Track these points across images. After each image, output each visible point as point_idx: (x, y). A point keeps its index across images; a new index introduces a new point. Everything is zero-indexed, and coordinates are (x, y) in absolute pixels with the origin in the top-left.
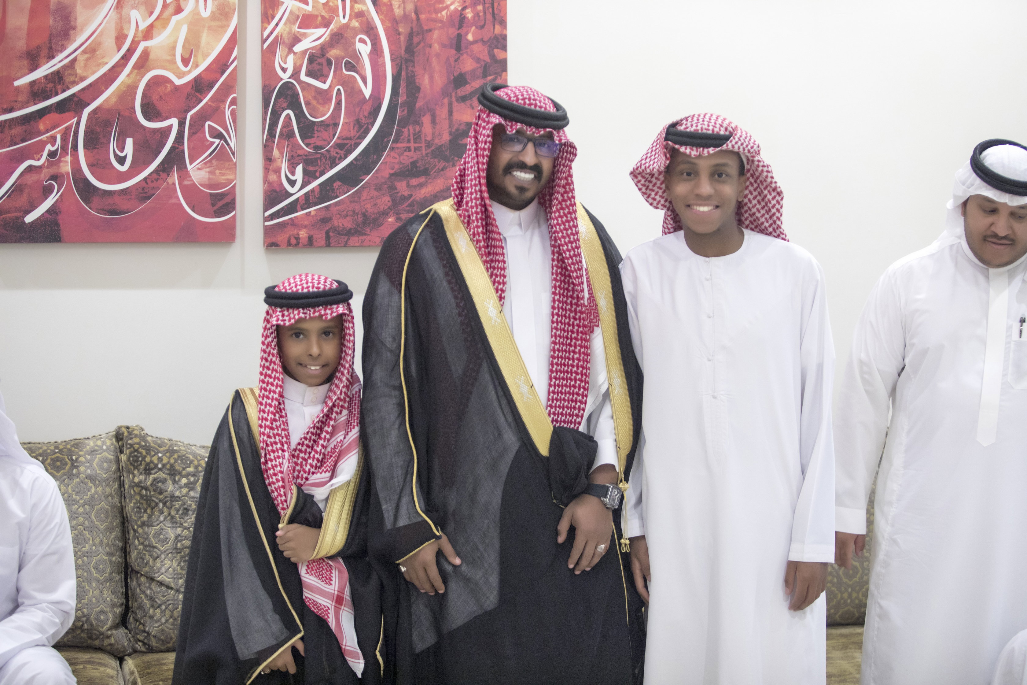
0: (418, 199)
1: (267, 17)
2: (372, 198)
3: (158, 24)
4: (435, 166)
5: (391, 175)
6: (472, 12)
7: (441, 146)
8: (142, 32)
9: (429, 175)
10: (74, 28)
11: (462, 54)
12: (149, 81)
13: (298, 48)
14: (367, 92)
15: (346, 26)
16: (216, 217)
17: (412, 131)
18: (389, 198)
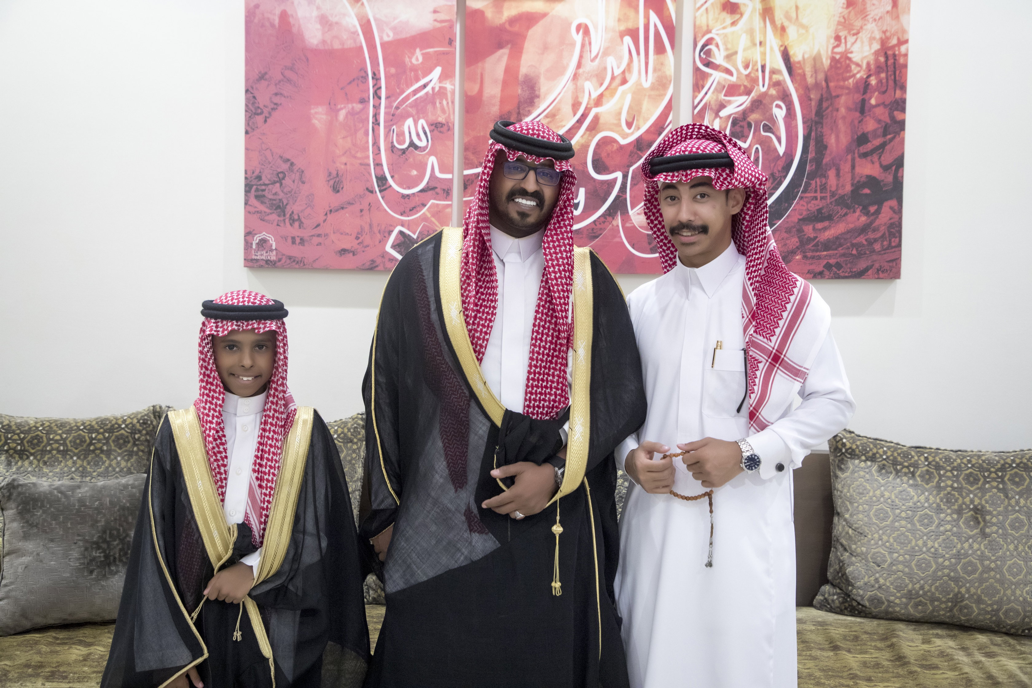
0: (822, 240)
1: (697, 87)
2: (783, 239)
3: (607, 93)
4: (838, 212)
5: (800, 220)
6: (876, 79)
7: (844, 195)
8: (594, 100)
9: (832, 220)
10: (538, 97)
11: (865, 117)
12: (599, 140)
13: (723, 113)
14: (781, 150)
15: (765, 94)
16: (652, 253)
17: (818, 183)
18: (797, 240)
